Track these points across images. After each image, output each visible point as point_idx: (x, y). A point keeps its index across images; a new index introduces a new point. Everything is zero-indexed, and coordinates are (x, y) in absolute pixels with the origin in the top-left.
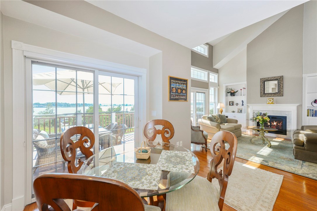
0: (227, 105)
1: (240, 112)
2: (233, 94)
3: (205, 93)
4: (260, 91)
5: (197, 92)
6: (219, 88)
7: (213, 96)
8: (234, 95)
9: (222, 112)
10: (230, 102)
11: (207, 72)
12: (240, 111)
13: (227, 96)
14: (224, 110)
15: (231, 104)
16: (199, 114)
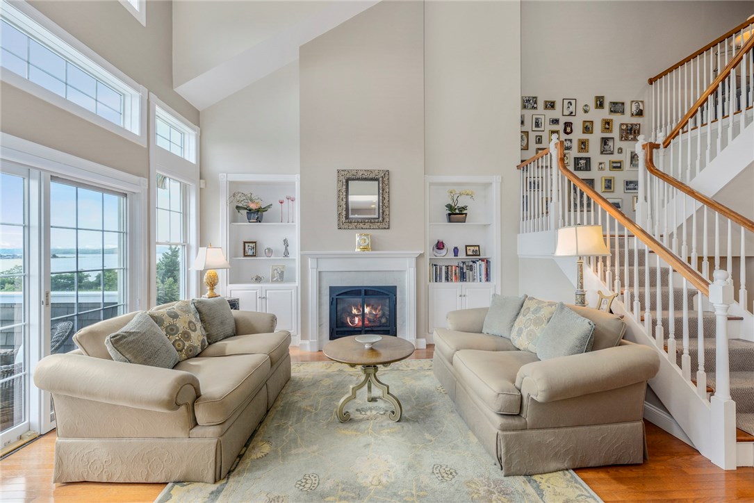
0: (233, 255)
1: (277, 281)
2: (256, 214)
3: (125, 195)
4: (338, 210)
5: (53, 178)
6: (203, 186)
7: (177, 218)
8: (259, 220)
9: (213, 284)
10: (245, 243)
11: (138, 90)
12: (277, 276)
13: (234, 220)
14: (222, 276)
15: (250, 253)
16: (105, 304)
